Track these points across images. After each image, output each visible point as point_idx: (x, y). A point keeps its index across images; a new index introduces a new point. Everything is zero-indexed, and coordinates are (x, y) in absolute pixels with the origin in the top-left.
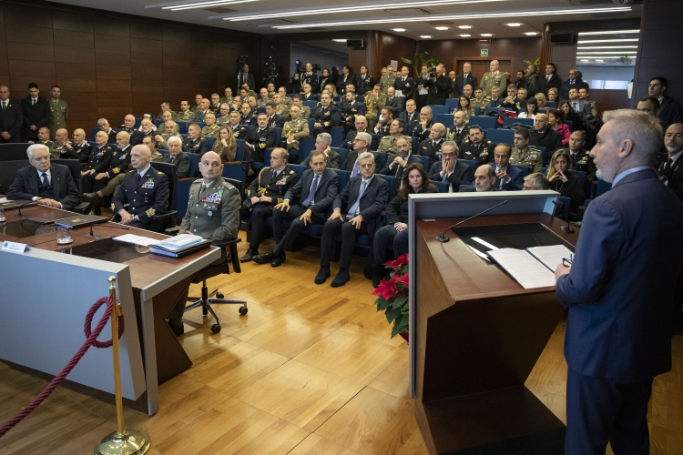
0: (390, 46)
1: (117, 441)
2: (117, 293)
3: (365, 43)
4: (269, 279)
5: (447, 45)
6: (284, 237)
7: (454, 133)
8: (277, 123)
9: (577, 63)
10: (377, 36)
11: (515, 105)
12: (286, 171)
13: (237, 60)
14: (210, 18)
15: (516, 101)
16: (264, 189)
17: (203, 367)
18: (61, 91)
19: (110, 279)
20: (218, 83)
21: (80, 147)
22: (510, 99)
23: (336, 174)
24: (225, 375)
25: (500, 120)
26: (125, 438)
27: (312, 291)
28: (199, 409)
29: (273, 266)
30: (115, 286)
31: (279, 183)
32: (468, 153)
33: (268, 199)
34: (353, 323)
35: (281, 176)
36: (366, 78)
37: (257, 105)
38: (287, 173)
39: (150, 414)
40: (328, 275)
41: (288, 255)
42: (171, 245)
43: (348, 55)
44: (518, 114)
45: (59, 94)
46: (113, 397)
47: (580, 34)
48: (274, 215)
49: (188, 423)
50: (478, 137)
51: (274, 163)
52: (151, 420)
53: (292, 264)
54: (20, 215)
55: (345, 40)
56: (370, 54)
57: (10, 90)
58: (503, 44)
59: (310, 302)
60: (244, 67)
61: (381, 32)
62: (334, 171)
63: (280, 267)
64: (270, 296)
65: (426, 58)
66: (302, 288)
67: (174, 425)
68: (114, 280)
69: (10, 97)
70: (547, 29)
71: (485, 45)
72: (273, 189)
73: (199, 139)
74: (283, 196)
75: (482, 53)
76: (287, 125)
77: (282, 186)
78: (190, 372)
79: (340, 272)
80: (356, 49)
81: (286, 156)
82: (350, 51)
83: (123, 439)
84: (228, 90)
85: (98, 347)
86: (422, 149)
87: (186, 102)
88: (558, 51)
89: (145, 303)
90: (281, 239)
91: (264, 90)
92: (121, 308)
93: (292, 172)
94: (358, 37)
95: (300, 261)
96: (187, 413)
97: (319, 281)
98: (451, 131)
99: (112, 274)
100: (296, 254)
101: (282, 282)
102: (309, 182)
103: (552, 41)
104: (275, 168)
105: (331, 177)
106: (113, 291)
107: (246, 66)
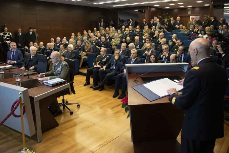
0: (154, 12)
1: (23, 151)
2: (22, 98)
3: (144, 11)
4: (96, 95)
5: (176, 11)
6: (104, 80)
7: (172, 42)
8: (109, 39)
9: (224, 16)
10: (149, 8)
11: (198, 32)
12: (106, 56)
13: (99, 18)
14: (89, 4)
15: (198, 30)
16: (98, 63)
17: (63, 126)
18: (36, 30)
19: (19, 93)
20: (92, 26)
21: (41, 49)
22: (196, 30)
23: (123, 58)
24: (70, 129)
25: (191, 38)
26: (26, 150)
27: (110, 100)
28: (56, 141)
29: (99, 91)
30: (22, 96)
31: (103, 60)
32: (176, 50)
33: (99, 66)
34: (122, 112)
35: (104, 58)
36: (146, 23)
37: (105, 34)
38: (106, 57)
39: (38, 142)
40: (118, 94)
41: (106, 87)
42: (51, 82)
43: (138, 15)
44: (198, 35)
45: (35, 31)
46: (21, 133)
47: (225, 4)
48: (100, 72)
49: (50, 146)
50: (179, 43)
51: (102, 53)
52: (39, 144)
53: (106, 90)
54: (10, 71)
55: (137, 10)
56: (146, 15)
57: (22, 30)
58: (197, 9)
59: (108, 104)
60: (101, 20)
61: (151, 6)
62: (123, 56)
63: (102, 91)
64: (95, 101)
65: (167, 15)
66: (107, 99)
67: (45, 146)
68: (20, 94)
69: (22, 32)
70: (212, 3)
71: (190, 10)
72: (101, 62)
73: (81, 46)
74: (104, 65)
75: (189, 13)
76: (113, 40)
77: (104, 61)
78: (58, 128)
79: (122, 93)
80: (141, 13)
81: (106, 51)
82: (139, 13)
83: (25, 150)
84: (95, 28)
85: (16, 117)
86: (158, 48)
87: (79, 33)
88: (216, 11)
89: (36, 102)
90: (103, 81)
91: (107, 28)
92: (24, 103)
93: (108, 56)
94: (142, 9)
95: (110, 89)
96: (51, 142)
97: (114, 97)
98: (171, 41)
99: (20, 91)
100: (109, 86)
101: (101, 96)
102: (113, 60)
103: (214, 7)
104: (102, 55)
105: (121, 59)
106: (20, 98)
107: (102, 20)
